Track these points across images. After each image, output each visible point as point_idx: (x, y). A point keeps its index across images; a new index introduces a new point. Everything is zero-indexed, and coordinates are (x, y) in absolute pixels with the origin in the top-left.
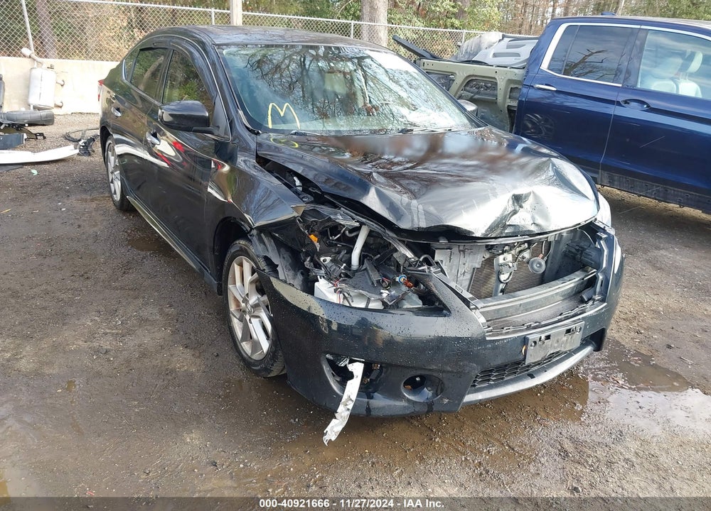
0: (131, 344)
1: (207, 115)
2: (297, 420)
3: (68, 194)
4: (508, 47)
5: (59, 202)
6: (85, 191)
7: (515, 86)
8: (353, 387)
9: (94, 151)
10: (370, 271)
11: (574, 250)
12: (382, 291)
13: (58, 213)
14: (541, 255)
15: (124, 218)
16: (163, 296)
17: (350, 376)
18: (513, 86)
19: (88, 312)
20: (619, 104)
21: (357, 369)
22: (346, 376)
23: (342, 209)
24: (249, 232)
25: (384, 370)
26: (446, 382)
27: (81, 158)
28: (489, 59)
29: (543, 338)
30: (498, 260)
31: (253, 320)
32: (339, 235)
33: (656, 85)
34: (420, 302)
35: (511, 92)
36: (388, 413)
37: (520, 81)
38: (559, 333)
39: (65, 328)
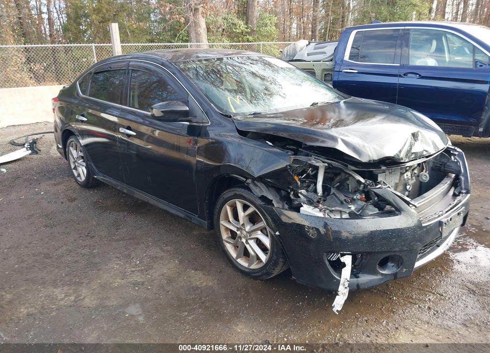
0: (156, 275)
1: (188, 109)
2: (301, 303)
3: (38, 182)
4: (315, 49)
5: (35, 188)
6: (50, 179)
7: (327, 73)
8: (346, 272)
9: (40, 150)
10: (337, 195)
11: (438, 165)
12: (349, 206)
13: (40, 197)
14: (424, 170)
15: (91, 192)
16: (156, 239)
17: (344, 265)
18: (326, 73)
19: (110, 260)
20: (400, 76)
21: (347, 260)
22: (341, 265)
23: (313, 156)
24: (245, 182)
25: (364, 257)
26: (404, 257)
27: (32, 156)
28: (305, 58)
29: (449, 220)
30: (404, 177)
31: (250, 241)
32: (305, 175)
33: (418, 63)
34: (377, 209)
35: (325, 77)
36: (370, 285)
37: (330, 69)
38: (454, 216)
39: (101, 272)
